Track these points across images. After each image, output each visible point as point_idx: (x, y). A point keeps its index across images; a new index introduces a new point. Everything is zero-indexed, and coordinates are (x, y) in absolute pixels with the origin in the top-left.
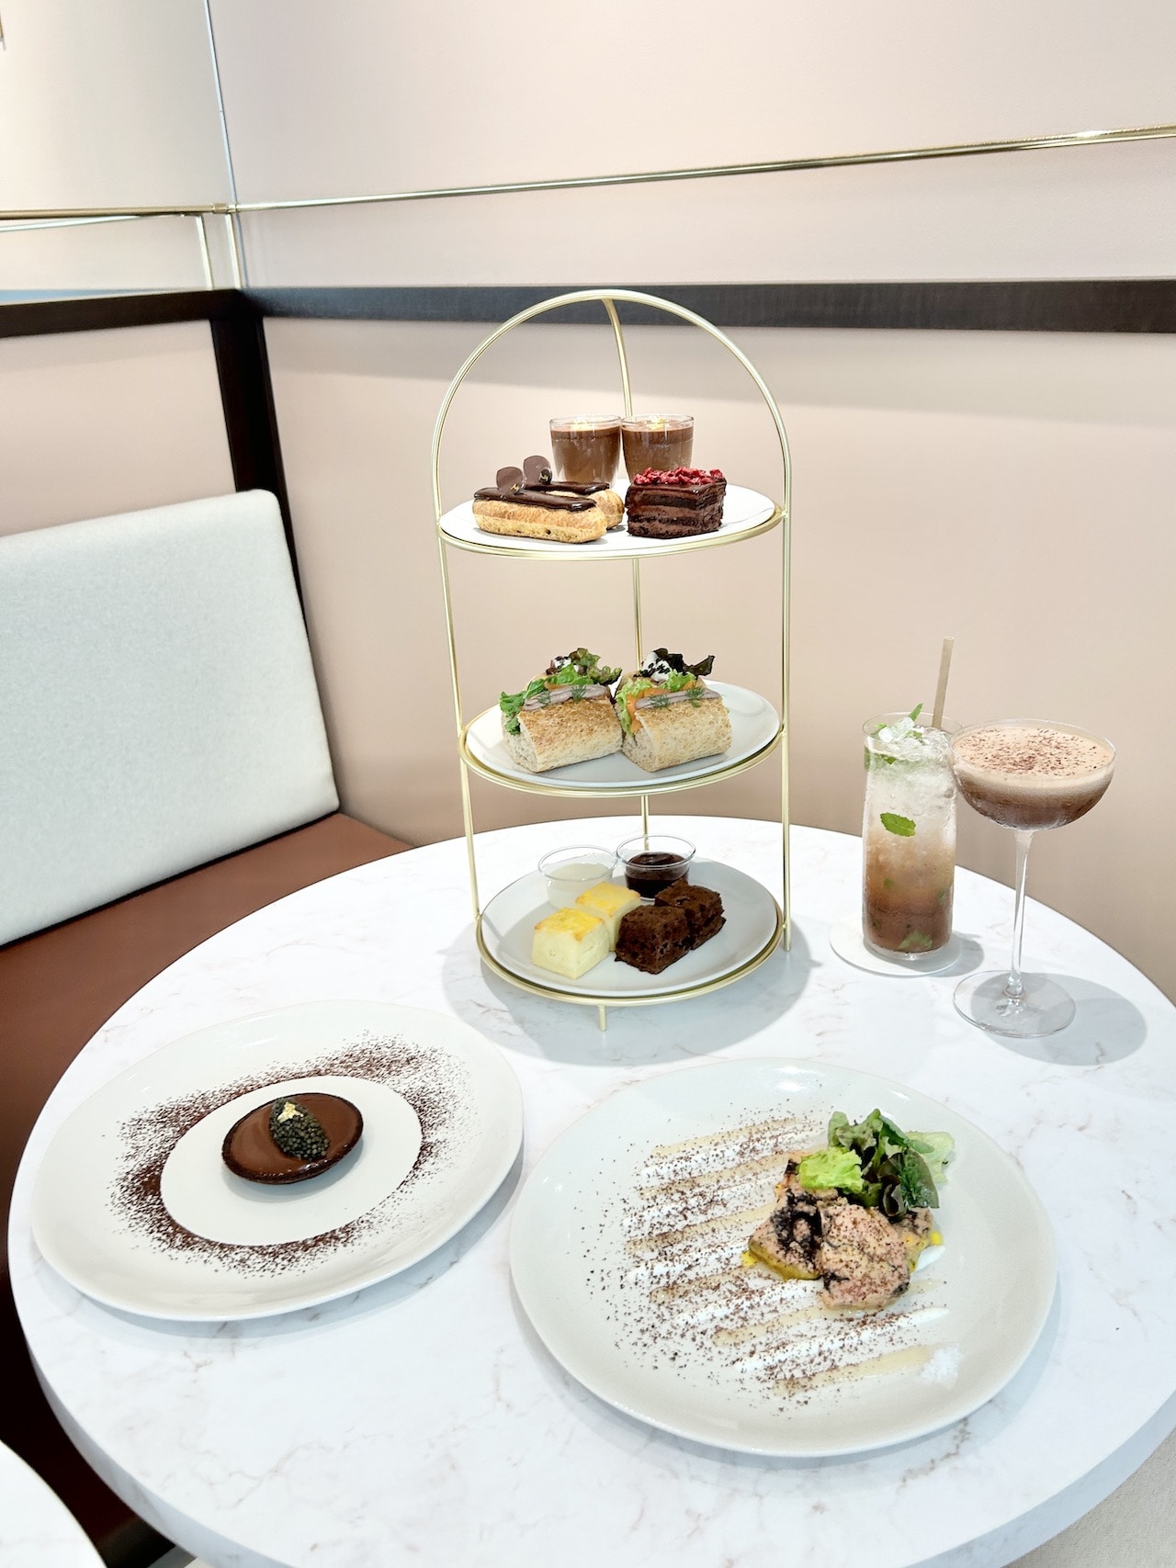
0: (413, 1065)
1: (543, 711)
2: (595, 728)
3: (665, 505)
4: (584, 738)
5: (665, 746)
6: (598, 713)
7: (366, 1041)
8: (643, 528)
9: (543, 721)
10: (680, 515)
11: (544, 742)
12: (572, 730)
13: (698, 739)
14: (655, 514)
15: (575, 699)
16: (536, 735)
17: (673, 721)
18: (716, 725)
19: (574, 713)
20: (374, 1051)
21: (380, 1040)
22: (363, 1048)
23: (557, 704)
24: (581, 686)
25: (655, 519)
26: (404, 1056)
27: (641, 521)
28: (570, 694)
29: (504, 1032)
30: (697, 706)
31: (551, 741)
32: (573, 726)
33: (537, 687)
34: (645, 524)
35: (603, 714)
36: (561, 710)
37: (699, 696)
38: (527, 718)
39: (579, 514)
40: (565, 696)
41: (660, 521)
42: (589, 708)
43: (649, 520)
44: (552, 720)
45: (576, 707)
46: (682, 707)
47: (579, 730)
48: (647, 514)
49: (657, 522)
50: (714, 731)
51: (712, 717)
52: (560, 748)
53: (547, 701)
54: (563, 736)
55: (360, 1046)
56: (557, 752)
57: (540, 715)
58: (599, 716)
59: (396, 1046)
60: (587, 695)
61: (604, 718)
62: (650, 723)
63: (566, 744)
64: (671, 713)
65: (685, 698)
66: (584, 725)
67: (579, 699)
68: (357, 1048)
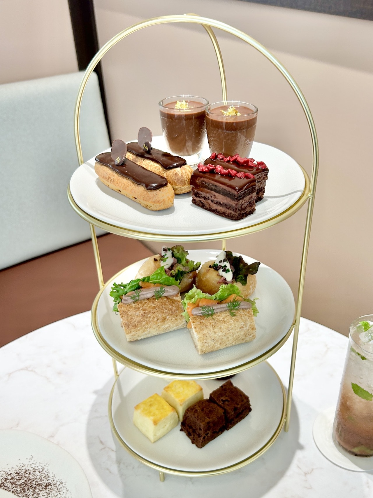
0: (47, 491)
1: (133, 305)
2: (168, 317)
3: (216, 191)
4: (159, 324)
5: (206, 345)
6: (170, 307)
7: (30, 464)
8: (202, 202)
9: (132, 312)
10: (225, 202)
11: (130, 327)
12: (151, 319)
13: (231, 338)
14: (208, 195)
15: (157, 297)
16: (126, 322)
17: (214, 327)
18: (245, 329)
19: (154, 307)
20: (32, 473)
21: (37, 465)
22: (27, 469)
23: (144, 299)
24: (162, 288)
25: (208, 199)
26: (45, 482)
27: (199, 197)
28: (154, 294)
29: (107, 469)
30: (233, 315)
31: (135, 326)
32: (152, 317)
33: (135, 283)
34: (202, 200)
35: (174, 308)
36: (146, 305)
37: (236, 308)
38: (123, 309)
39: (152, 192)
40: (149, 295)
41: (212, 201)
42: (165, 304)
43: (205, 198)
44: (138, 312)
45: (157, 303)
46: (223, 315)
47: (156, 319)
48: (203, 194)
49: (210, 201)
50: (242, 333)
51: (243, 323)
52: (142, 330)
53: (137, 298)
54: (144, 323)
55: (26, 467)
56: (139, 333)
57: (131, 307)
58: (171, 309)
59: (44, 472)
60: (165, 294)
61: (174, 311)
62: (197, 329)
63: (146, 328)
64: (213, 321)
65: (226, 308)
66: (160, 316)
67: (160, 297)
68: (24, 468)
